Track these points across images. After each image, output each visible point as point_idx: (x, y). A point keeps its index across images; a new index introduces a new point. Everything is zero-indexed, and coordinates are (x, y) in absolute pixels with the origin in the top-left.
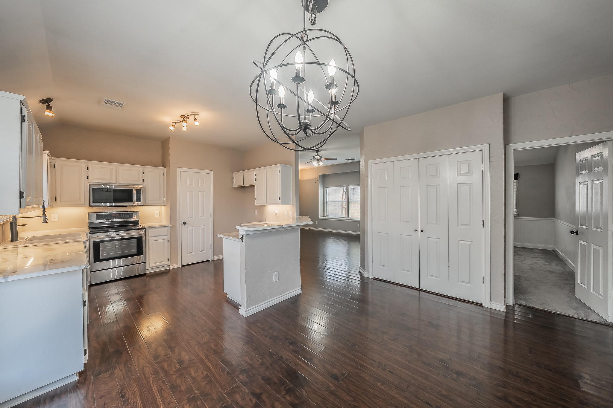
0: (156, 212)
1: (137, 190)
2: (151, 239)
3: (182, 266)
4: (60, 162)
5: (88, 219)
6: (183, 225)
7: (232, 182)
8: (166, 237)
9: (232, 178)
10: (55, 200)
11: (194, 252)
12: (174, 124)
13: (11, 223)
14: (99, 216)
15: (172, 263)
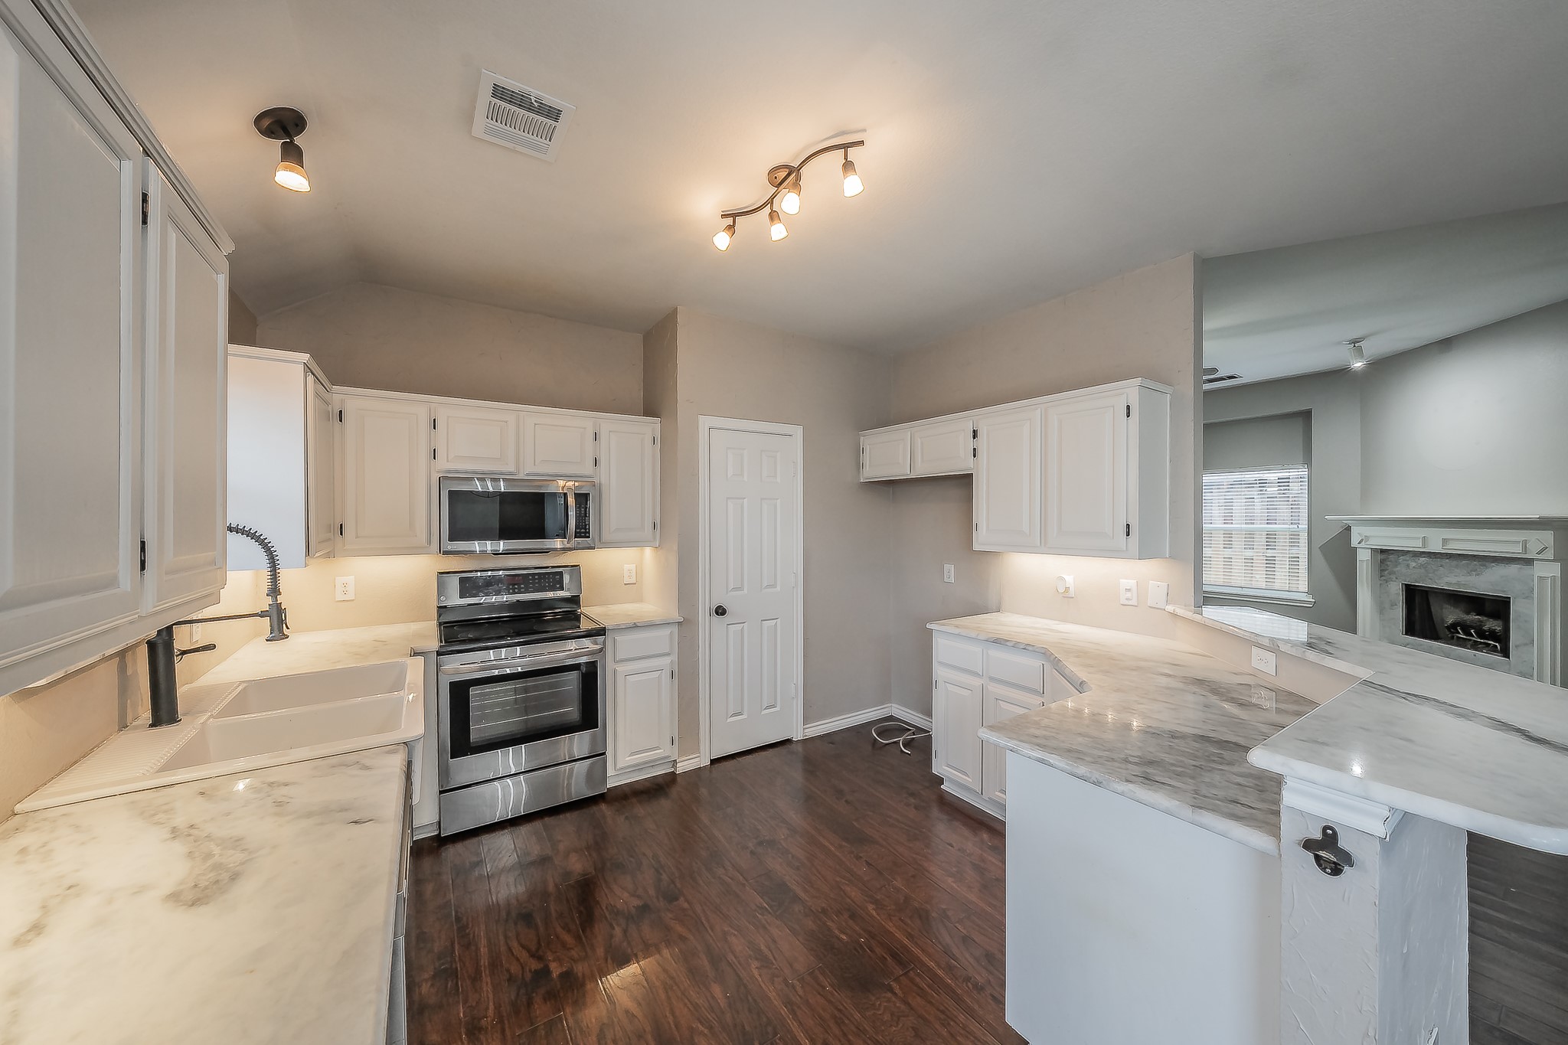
0: (626, 567)
1: (577, 496)
2: (621, 669)
3: (713, 762)
4: (356, 400)
5: (436, 597)
6: (716, 618)
7: (859, 466)
8: (667, 660)
9: (858, 451)
10: (341, 534)
11: (745, 713)
12: (730, 221)
13: (152, 645)
14: (468, 586)
15: (682, 752)
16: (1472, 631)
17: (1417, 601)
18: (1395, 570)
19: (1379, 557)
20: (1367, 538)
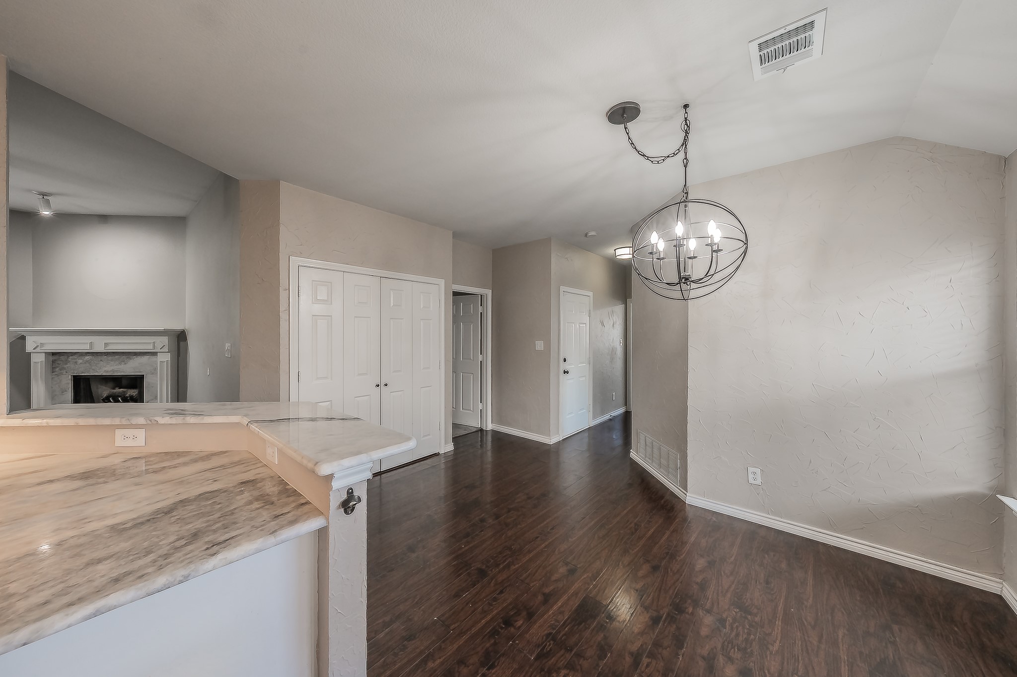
16: (119, 399)
17: (82, 387)
18: (65, 366)
19: (51, 358)
20: (42, 345)
